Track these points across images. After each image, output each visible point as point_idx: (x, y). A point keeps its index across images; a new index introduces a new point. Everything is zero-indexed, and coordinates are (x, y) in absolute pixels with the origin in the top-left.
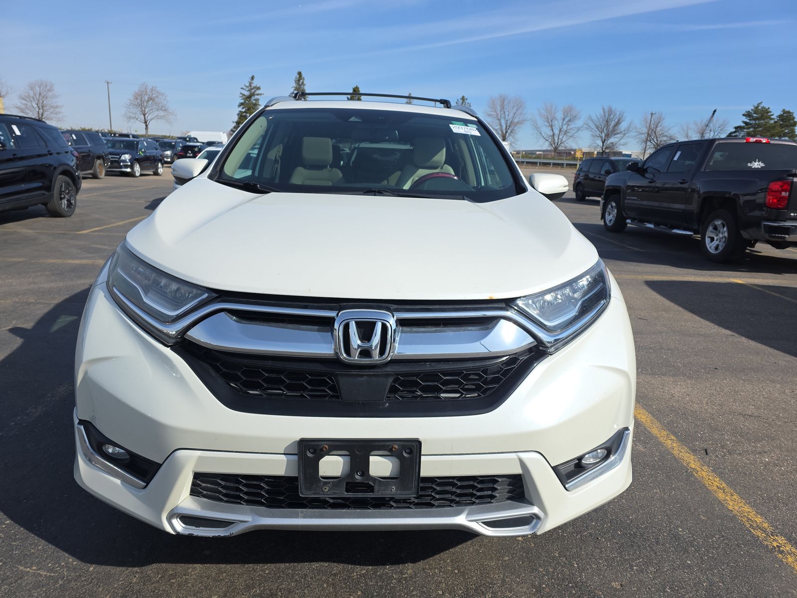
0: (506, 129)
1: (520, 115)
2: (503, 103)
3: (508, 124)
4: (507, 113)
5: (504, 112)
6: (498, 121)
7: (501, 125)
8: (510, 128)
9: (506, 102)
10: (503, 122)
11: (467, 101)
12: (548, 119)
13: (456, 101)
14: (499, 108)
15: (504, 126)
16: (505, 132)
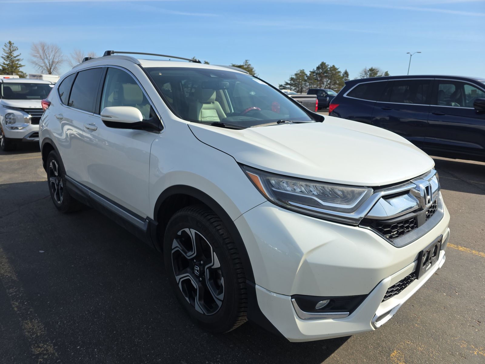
0: (50, 67)
1: (59, 57)
2: (43, 49)
3: (51, 63)
4: (48, 55)
5: (46, 55)
6: (42, 60)
7: (45, 63)
8: (53, 66)
9: (45, 48)
10: (46, 61)
11: (14, 45)
12: (79, 60)
13: (4, 44)
14: (41, 51)
15: (48, 64)
16: (49, 68)
